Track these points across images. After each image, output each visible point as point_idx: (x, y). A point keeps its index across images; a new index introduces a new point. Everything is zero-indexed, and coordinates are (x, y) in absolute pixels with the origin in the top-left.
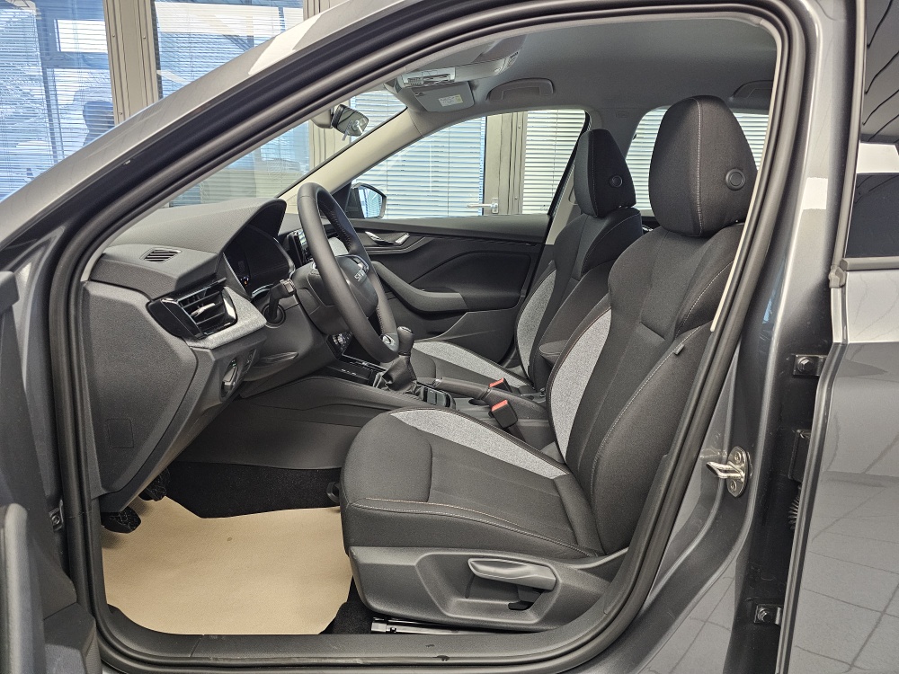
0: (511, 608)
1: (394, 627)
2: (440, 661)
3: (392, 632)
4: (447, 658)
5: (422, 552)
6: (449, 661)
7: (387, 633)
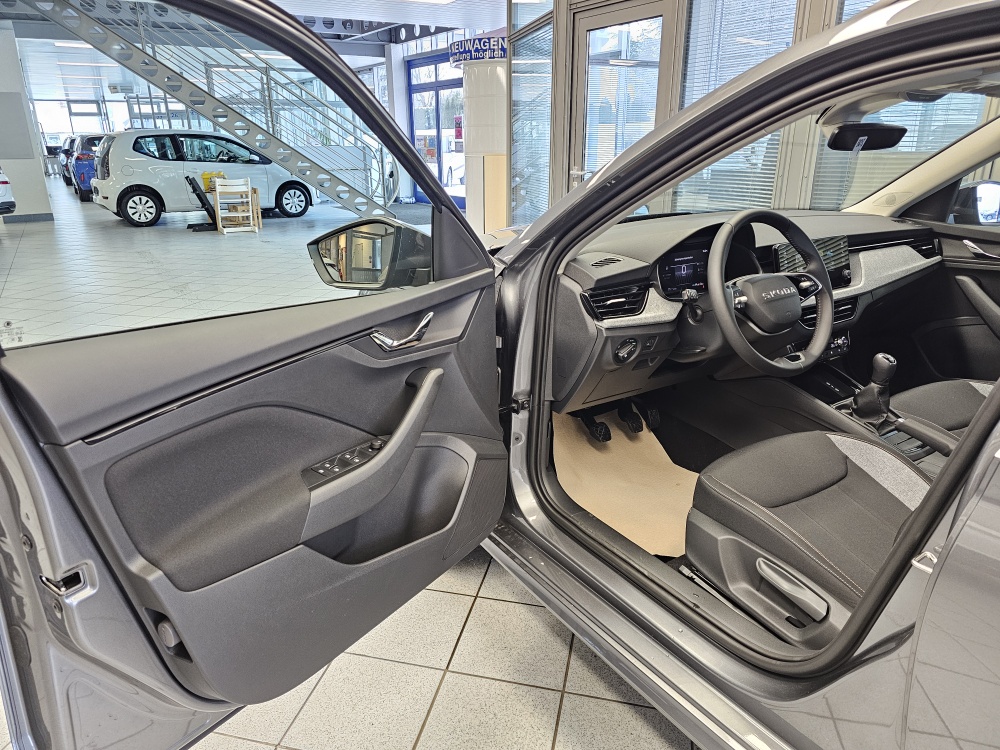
0: (788, 619)
1: (695, 577)
2: (692, 606)
3: (692, 579)
4: (698, 607)
5: (730, 534)
6: (697, 609)
7: (688, 577)
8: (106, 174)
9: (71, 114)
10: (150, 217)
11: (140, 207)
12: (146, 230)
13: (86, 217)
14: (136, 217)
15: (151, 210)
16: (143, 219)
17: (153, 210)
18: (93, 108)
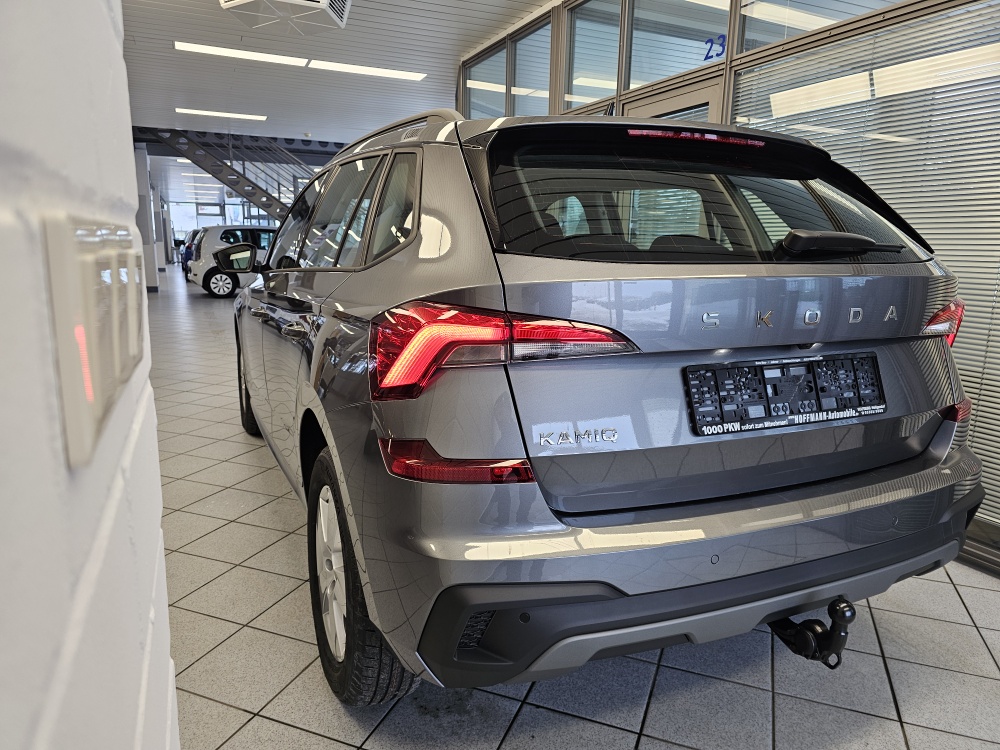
8: (198, 257)
9: (198, 214)
10: (227, 291)
11: (221, 283)
12: (222, 301)
13: (188, 291)
14: (216, 291)
15: (228, 286)
16: (222, 292)
17: (230, 286)
18: (217, 210)
